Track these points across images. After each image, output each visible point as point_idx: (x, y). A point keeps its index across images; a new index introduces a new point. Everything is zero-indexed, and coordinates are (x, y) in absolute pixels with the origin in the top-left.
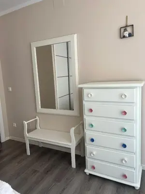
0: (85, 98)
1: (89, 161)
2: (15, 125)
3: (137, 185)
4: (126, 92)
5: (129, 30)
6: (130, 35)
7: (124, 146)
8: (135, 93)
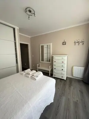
0: (54, 59)
1: (54, 74)
2: (34, 65)
3: (65, 79)
4: (63, 57)
5: (65, 43)
6: (65, 44)
7: (63, 70)
8: (65, 58)
